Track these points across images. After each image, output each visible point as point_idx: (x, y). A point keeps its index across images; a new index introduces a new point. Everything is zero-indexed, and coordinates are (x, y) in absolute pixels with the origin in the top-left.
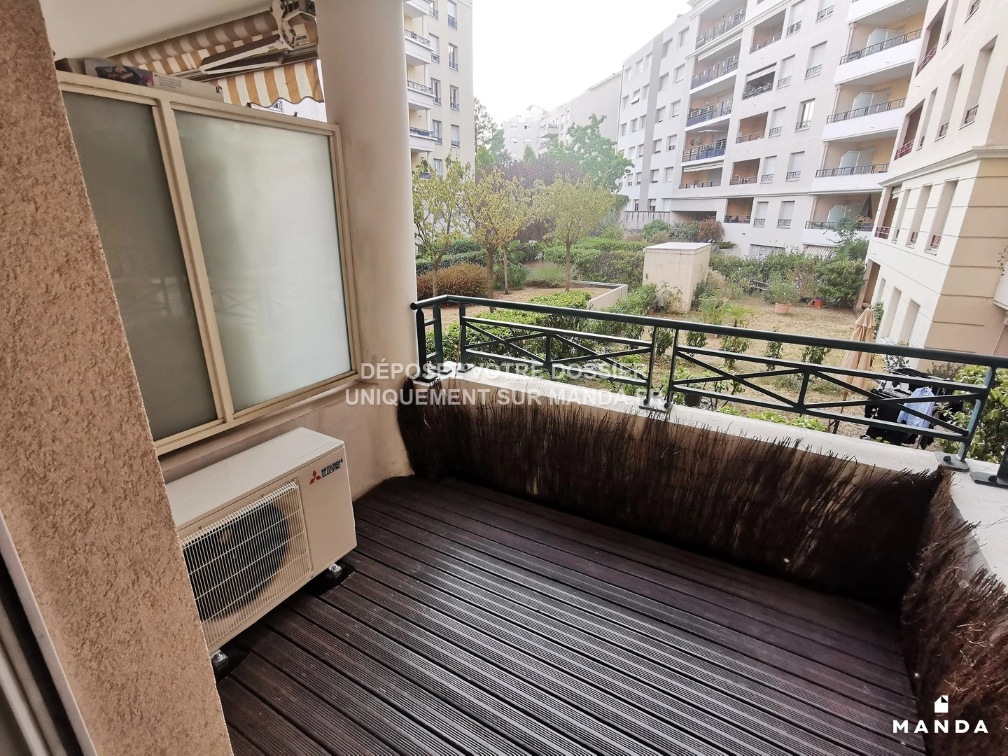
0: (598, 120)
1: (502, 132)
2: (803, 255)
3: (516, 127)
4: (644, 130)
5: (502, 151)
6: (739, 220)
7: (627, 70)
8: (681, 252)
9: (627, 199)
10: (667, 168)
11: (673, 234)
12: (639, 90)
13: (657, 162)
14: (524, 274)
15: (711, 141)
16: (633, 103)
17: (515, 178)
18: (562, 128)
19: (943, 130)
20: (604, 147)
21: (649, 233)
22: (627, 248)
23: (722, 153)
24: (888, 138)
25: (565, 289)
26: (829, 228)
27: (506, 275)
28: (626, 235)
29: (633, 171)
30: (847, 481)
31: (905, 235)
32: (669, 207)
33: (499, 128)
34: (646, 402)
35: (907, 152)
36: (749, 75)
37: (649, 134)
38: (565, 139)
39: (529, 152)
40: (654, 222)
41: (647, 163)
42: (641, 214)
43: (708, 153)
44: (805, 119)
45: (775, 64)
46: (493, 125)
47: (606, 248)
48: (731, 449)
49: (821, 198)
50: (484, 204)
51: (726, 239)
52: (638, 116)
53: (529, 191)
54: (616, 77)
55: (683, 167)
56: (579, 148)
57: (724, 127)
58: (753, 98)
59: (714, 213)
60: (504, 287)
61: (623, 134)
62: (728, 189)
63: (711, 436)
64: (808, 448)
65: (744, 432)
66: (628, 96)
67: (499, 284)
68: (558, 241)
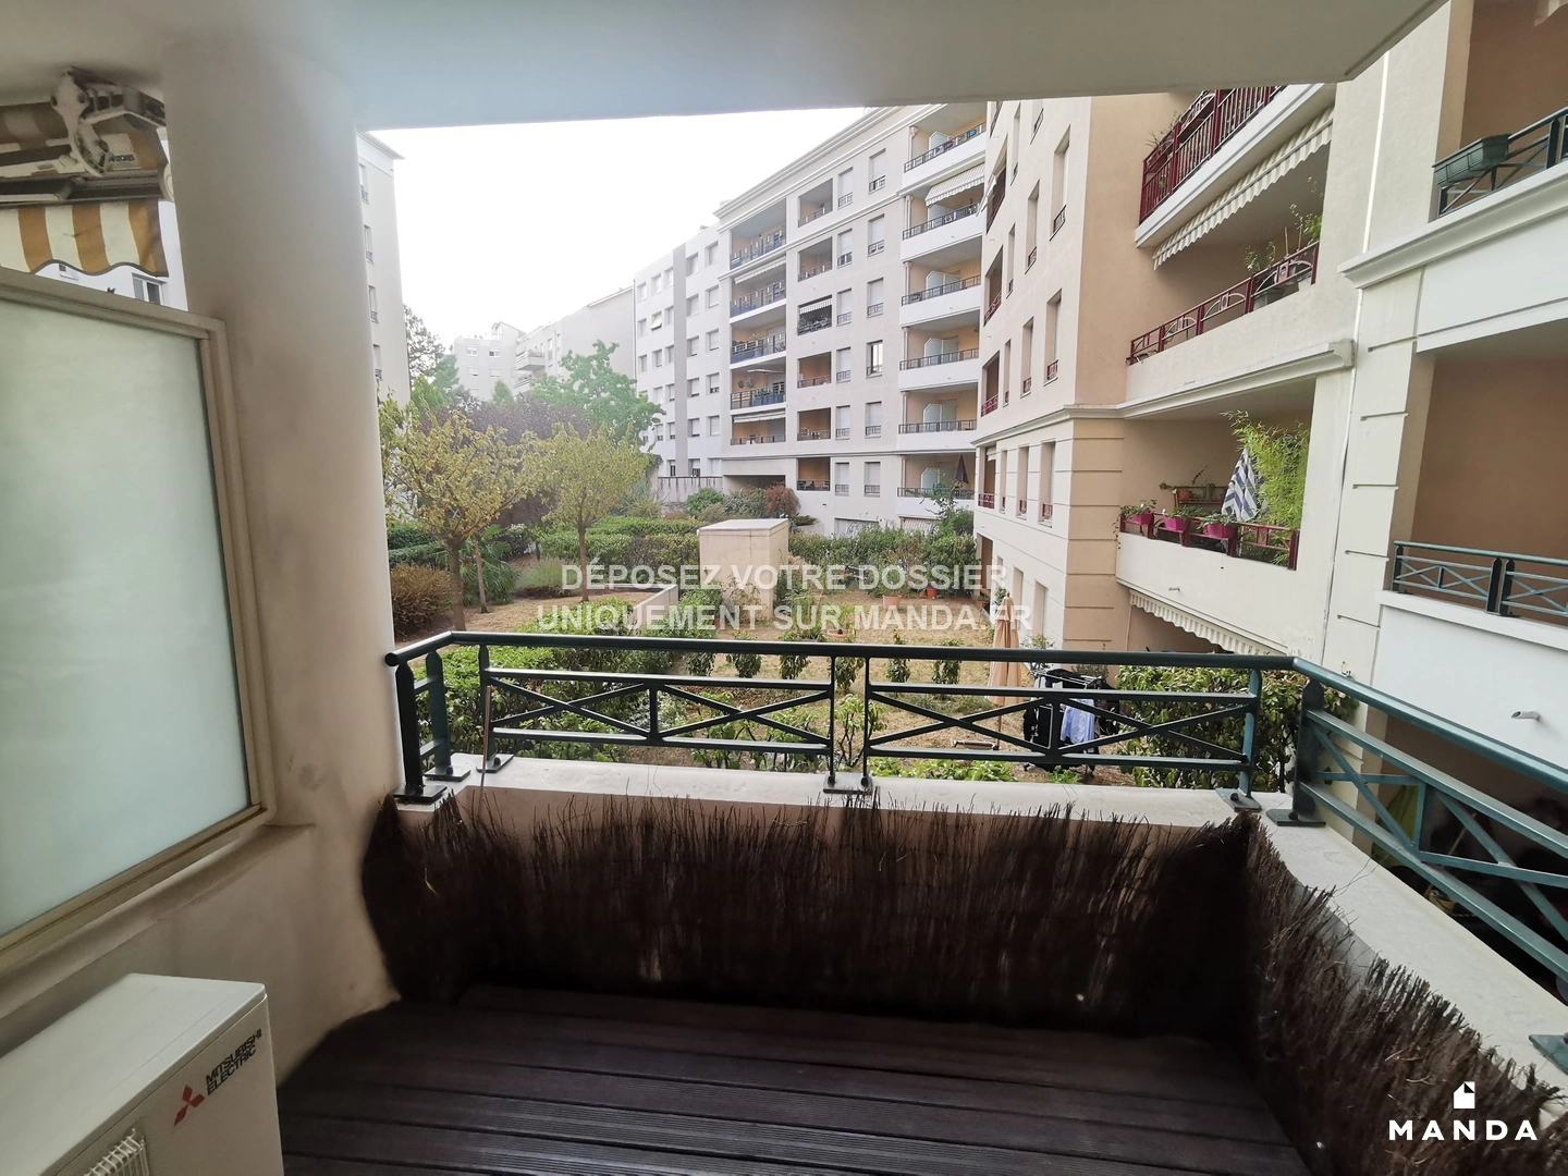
0: (607, 348)
1: (452, 359)
2: (901, 530)
3: (475, 352)
4: (672, 365)
5: (455, 387)
6: (816, 486)
7: (641, 286)
8: (750, 533)
9: (658, 460)
10: (711, 418)
11: (730, 508)
12: (660, 313)
13: (694, 408)
14: (511, 577)
15: (768, 383)
16: (653, 329)
17: (490, 428)
18: (550, 357)
19: (1026, 385)
20: (619, 386)
21: (696, 507)
22: (669, 530)
23: (781, 400)
24: (968, 391)
25: (581, 598)
26: (926, 495)
27: (481, 581)
28: (664, 511)
29: (664, 420)
30: (1138, 855)
31: (1012, 504)
32: (719, 470)
33: (447, 352)
34: (832, 780)
35: (994, 407)
36: (801, 306)
37: (680, 370)
38: (561, 374)
39: (501, 390)
40: (702, 491)
41: (681, 409)
42: (681, 481)
43: (764, 398)
44: (875, 364)
45: (830, 297)
46: (437, 347)
47: (636, 531)
48: (982, 837)
49: (910, 458)
50: (438, 469)
51: (803, 512)
52: (663, 346)
53: (514, 448)
54: (623, 294)
55: (733, 416)
56: (582, 387)
57: (780, 366)
58: (809, 334)
59: (782, 478)
60: (479, 602)
61: (643, 369)
62: (794, 446)
63: (951, 822)
64: (1084, 815)
65: (997, 807)
66: (645, 320)
67: (469, 597)
68: (562, 523)
